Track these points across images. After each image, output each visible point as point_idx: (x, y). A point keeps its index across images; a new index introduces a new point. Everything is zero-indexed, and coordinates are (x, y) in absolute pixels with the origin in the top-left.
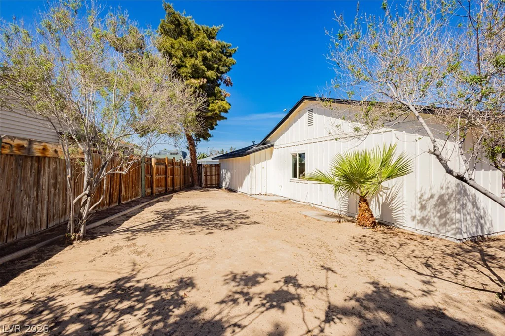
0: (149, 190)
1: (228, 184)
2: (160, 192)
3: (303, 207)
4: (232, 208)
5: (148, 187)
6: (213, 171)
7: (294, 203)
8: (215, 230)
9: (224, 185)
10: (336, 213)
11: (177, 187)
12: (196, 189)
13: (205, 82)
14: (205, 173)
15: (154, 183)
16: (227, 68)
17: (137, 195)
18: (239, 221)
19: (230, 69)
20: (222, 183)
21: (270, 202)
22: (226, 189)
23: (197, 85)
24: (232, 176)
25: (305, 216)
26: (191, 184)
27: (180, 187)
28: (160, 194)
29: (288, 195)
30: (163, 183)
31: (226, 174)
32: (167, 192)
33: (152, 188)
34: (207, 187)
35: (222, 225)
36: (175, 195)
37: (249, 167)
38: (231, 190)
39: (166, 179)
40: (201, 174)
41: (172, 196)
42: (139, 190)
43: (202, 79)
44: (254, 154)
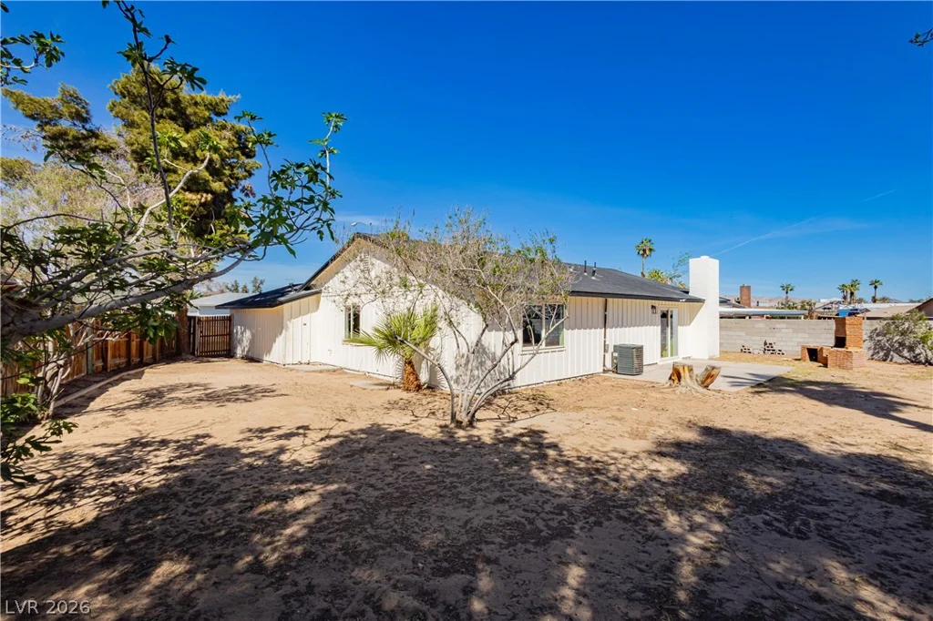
0: (100, 364)
1: (246, 349)
2: (118, 365)
3: (355, 377)
4: (252, 383)
5: (98, 358)
6: (219, 329)
7: (346, 373)
8: (226, 403)
9: (239, 352)
10: (392, 380)
11: (148, 357)
12: (185, 360)
13: (209, 199)
14: (201, 332)
15: (109, 352)
16: (245, 174)
17: (81, 372)
18: (260, 394)
19: (250, 174)
20: (236, 348)
21: (313, 374)
22: (242, 358)
23: (196, 203)
24: (253, 335)
25: (352, 386)
26: (174, 351)
27: (154, 357)
28: (118, 370)
29: (340, 364)
30: (123, 351)
31: (242, 333)
32: (129, 366)
33: (105, 360)
34: (207, 356)
35: (238, 399)
36: (147, 370)
37: (282, 323)
38: (251, 359)
39: (128, 344)
40: (194, 334)
41: (143, 373)
42: (84, 364)
43: (205, 195)
44: (290, 304)
